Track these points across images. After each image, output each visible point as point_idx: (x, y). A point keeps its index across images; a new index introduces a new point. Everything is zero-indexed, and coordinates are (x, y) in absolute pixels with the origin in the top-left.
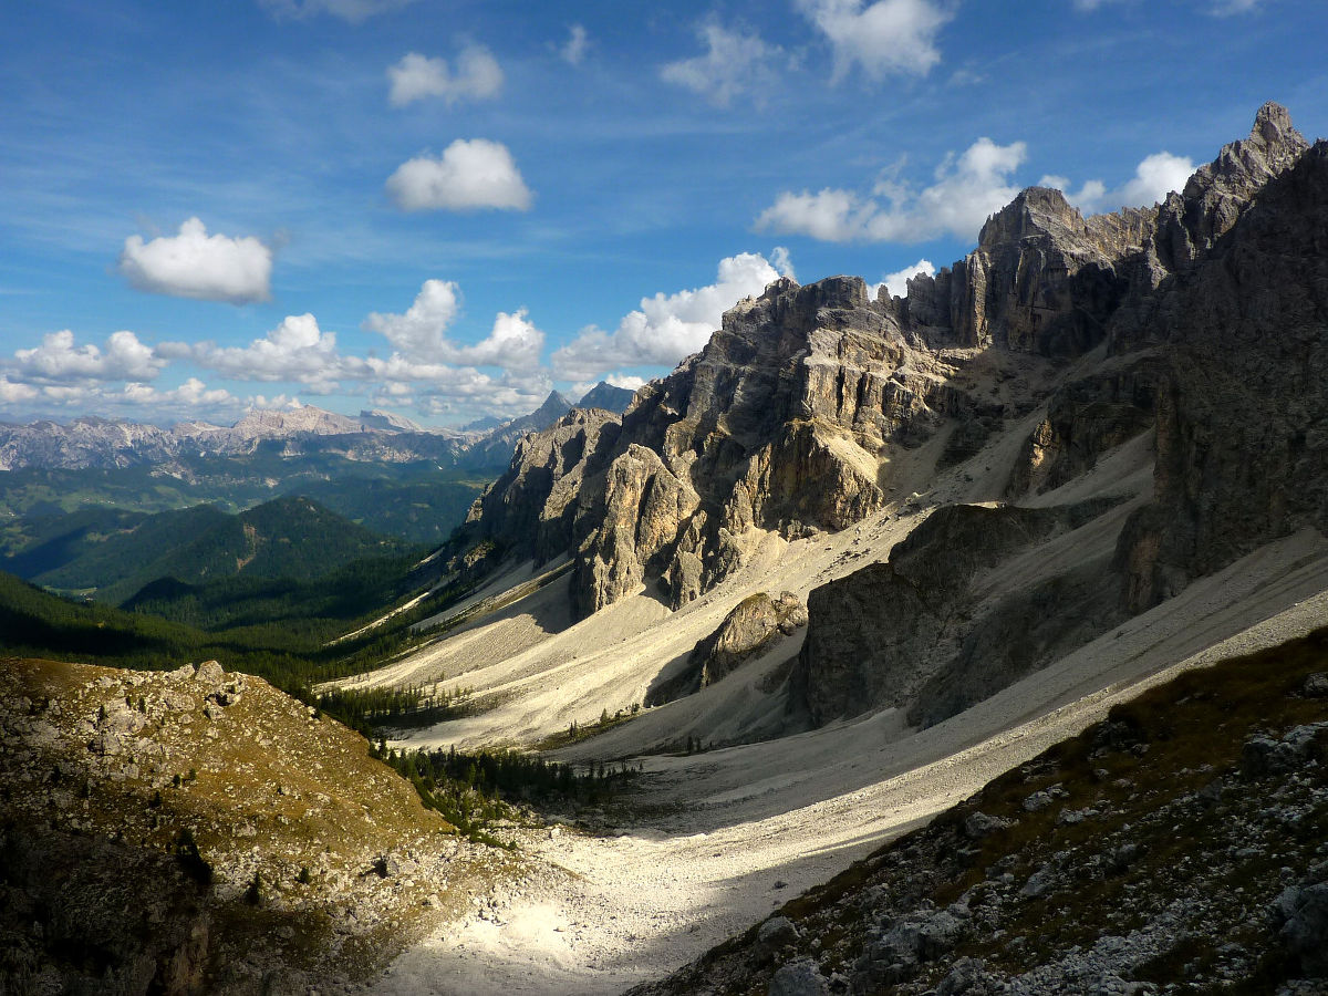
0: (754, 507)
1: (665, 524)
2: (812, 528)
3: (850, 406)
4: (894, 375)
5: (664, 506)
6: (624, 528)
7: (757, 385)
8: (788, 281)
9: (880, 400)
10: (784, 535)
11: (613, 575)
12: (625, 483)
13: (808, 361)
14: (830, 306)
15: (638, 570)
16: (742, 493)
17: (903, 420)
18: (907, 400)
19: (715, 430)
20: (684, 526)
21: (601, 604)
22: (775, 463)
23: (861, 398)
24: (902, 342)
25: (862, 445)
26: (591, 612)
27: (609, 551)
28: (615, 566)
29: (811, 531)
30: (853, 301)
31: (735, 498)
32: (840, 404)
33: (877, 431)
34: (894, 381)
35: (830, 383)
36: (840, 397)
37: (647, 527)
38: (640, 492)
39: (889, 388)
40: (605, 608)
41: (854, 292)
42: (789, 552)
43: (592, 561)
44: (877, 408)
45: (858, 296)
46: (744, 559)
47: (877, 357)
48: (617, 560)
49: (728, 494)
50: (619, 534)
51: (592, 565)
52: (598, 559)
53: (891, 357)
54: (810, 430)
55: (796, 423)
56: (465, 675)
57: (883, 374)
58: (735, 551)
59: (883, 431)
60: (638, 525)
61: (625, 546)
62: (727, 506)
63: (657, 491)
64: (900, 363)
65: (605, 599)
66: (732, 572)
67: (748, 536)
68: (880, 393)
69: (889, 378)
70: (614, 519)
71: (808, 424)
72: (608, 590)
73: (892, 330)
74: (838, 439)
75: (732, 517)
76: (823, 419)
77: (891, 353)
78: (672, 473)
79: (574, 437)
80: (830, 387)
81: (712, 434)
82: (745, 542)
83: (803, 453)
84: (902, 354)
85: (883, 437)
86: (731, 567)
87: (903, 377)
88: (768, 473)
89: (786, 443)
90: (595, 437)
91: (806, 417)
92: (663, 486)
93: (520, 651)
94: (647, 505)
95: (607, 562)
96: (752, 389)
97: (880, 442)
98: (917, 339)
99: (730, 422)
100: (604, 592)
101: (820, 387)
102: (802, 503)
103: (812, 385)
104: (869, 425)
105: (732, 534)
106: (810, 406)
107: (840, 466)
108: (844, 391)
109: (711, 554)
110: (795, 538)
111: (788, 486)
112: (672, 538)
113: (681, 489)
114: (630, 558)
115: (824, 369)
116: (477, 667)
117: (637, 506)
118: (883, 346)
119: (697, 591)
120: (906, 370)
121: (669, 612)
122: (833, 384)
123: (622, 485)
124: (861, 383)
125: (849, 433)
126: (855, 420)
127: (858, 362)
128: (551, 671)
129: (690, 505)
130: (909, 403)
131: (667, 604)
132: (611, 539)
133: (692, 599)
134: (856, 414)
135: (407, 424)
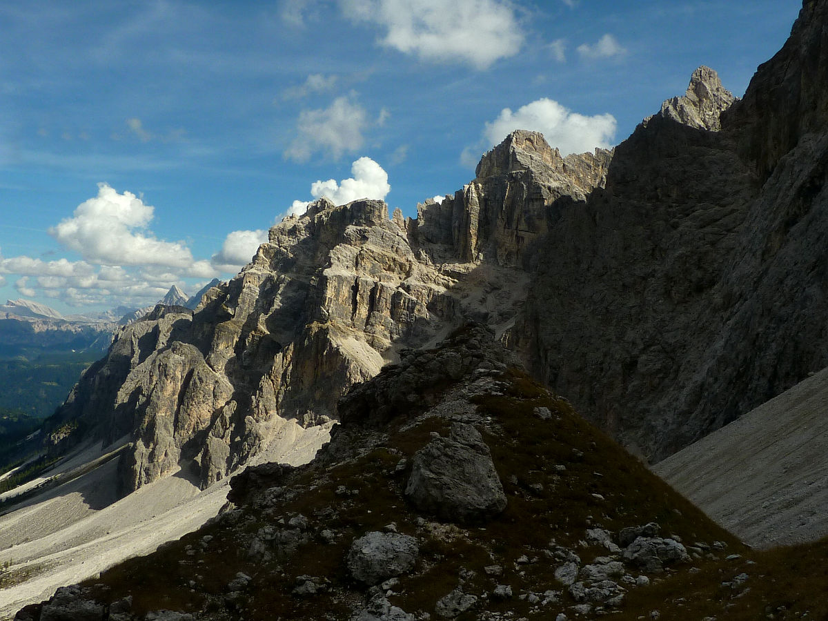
0: (277, 398)
1: (202, 412)
2: (324, 417)
3: (363, 311)
4: (402, 285)
5: (201, 396)
6: (163, 415)
8: (326, 202)
9: (389, 306)
10: (301, 423)
11: (152, 457)
12: (166, 376)
13: (328, 272)
14: (356, 225)
15: (174, 452)
16: (266, 384)
17: (408, 323)
18: (411, 307)
19: (256, 329)
20: (217, 414)
21: (140, 484)
22: (296, 361)
23: (373, 304)
24: (411, 257)
25: (372, 345)
26: (132, 490)
27: (149, 436)
28: (154, 449)
29: (323, 419)
30: (376, 221)
31: (261, 390)
32: (355, 309)
33: (386, 333)
34: (401, 290)
35: (346, 291)
36: (355, 303)
37: (186, 416)
38: (179, 384)
39: (397, 296)
40: (144, 487)
41: (377, 213)
42: (303, 438)
43: (135, 445)
44: (386, 313)
45: (380, 216)
46: (264, 445)
47: (390, 269)
48: (155, 445)
49: (256, 387)
50: (159, 421)
51: (134, 448)
52: (140, 443)
53: (401, 269)
54: (324, 332)
55: (315, 326)
56: (15, 547)
57: (392, 283)
58: (257, 437)
59: (391, 333)
60: (178, 412)
61: (164, 432)
62: (253, 397)
63: (195, 383)
64: (408, 274)
65: (144, 479)
66: (254, 455)
67: (271, 423)
68: (389, 300)
69: (397, 288)
70: (156, 408)
71: (325, 326)
72: (147, 471)
73: (404, 246)
74: (351, 339)
75: (258, 406)
76: (339, 322)
77: (401, 266)
78: (211, 367)
79: (150, 331)
80: (347, 295)
81: (253, 333)
82: (267, 428)
83: (319, 352)
84: (410, 267)
85: (391, 338)
86: (252, 451)
87: (408, 286)
88: (290, 368)
89: (306, 342)
90: (168, 331)
91: (323, 320)
92: (200, 379)
93: (67, 525)
94: (186, 395)
95: (147, 446)
96: (290, 294)
97: (387, 342)
98: (423, 254)
99: (268, 323)
100: (143, 473)
101: (337, 295)
102: (318, 395)
103: (330, 293)
104: (379, 328)
105: (257, 421)
106: (328, 311)
107: (348, 363)
108: (358, 298)
109: (238, 439)
110: (310, 425)
111: (307, 380)
112: (208, 423)
113: (217, 382)
114: (169, 442)
115: (340, 279)
116: (26, 540)
117: (177, 396)
118: (394, 260)
119: (223, 472)
120: (412, 281)
121: (198, 491)
122: (349, 292)
123: (163, 378)
124: (373, 291)
125: (361, 334)
126: (367, 323)
127: (373, 273)
129: (224, 395)
130: (413, 309)
131: (197, 484)
132: (152, 425)
133: (218, 479)
134: (369, 317)
135: (49, 312)
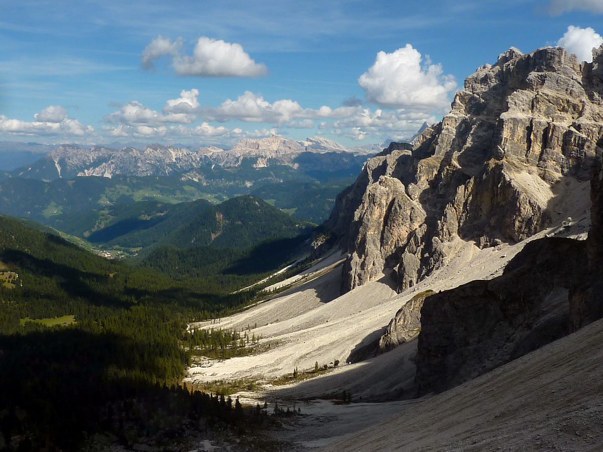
0: (459, 223)
1: (401, 232)
2: (497, 240)
3: (537, 148)
4: (574, 125)
5: (400, 219)
6: (372, 234)
7: (485, 131)
8: (514, 52)
9: (561, 143)
10: (478, 245)
11: (363, 266)
12: (374, 203)
13: (504, 116)
14: (538, 71)
15: (380, 263)
16: (450, 211)
17: (578, 159)
18: (581, 144)
19: (450, 164)
20: (412, 234)
21: (354, 285)
22: (476, 193)
23: (546, 142)
24: (585, 98)
25: (544, 178)
26: (349, 290)
27: (362, 251)
28: (365, 259)
29: (497, 242)
30: (556, 66)
31: (445, 216)
32: (529, 147)
33: (557, 167)
34: (572, 129)
35: (521, 132)
36: (529, 141)
37: (389, 235)
38: (385, 210)
39: (569, 134)
40: (357, 288)
41: (557, 59)
42: (479, 257)
43: (352, 256)
44: (558, 150)
45: (559, 62)
46: (447, 260)
47: (564, 110)
48: (366, 256)
49: (442, 214)
50: (369, 238)
51: (351, 259)
52: (355, 254)
53: (574, 110)
54: (499, 167)
55: (492, 163)
56: (269, 325)
57: (565, 123)
58: (441, 254)
59: (562, 167)
60: (383, 232)
61: (373, 247)
62: (439, 221)
63: (396, 209)
64: (581, 114)
65: (357, 282)
66: (437, 269)
67: (453, 243)
68: (561, 138)
69: (569, 127)
70: (366, 228)
71: (500, 162)
72: (359, 276)
73: (578, 89)
74: (524, 174)
75: (442, 229)
76: (514, 159)
77: (575, 107)
78: (409, 196)
79: (381, 164)
80: (521, 134)
81: (448, 167)
82: (450, 248)
83: (495, 184)
84: (583, 107)
85: (562, 171)
86: (436, 266)
87: (579, 125)
88: (471, 198)
89: (484, 176)
90: (394, 164)
91: (499, 157)
92: (400, 206)
93: (304, 312)
94: (389, 218)
95: (360, 257)
96: (481, 134)
97: (558, 175)
98: (596, 95)
99: (459, 159)
100: (357, 278)
101: (513, 136)
102: (493, 221)
103: (506, 134)
104: (550, 163)
105: (442, 241)
106: (504, 149)
107: (518, 194)
108: (532, 137)
109: (427, 255)
110: (485, 246)
111: (485, 208)
112: (405, 242)
113: (413, 208)
114: (376, 255)
115: (515, 121)
116: (277, 321)
117: (382, 219)
118: (568, 102)
119: (414, 280)
120: (583, 121)
121: (395, 294)
122: (524, 132)
123: (372, 205)
124: (546, 131)
125: (535, 169)
126: (540, 159)
127: (547, 114)
128: (309, 329)
129: (419, 219)
130: (583, 145)
131: (394, 289)
132: (364, 241)
133: (411, 286)
134: (542, 153)
135: (335, 145)
